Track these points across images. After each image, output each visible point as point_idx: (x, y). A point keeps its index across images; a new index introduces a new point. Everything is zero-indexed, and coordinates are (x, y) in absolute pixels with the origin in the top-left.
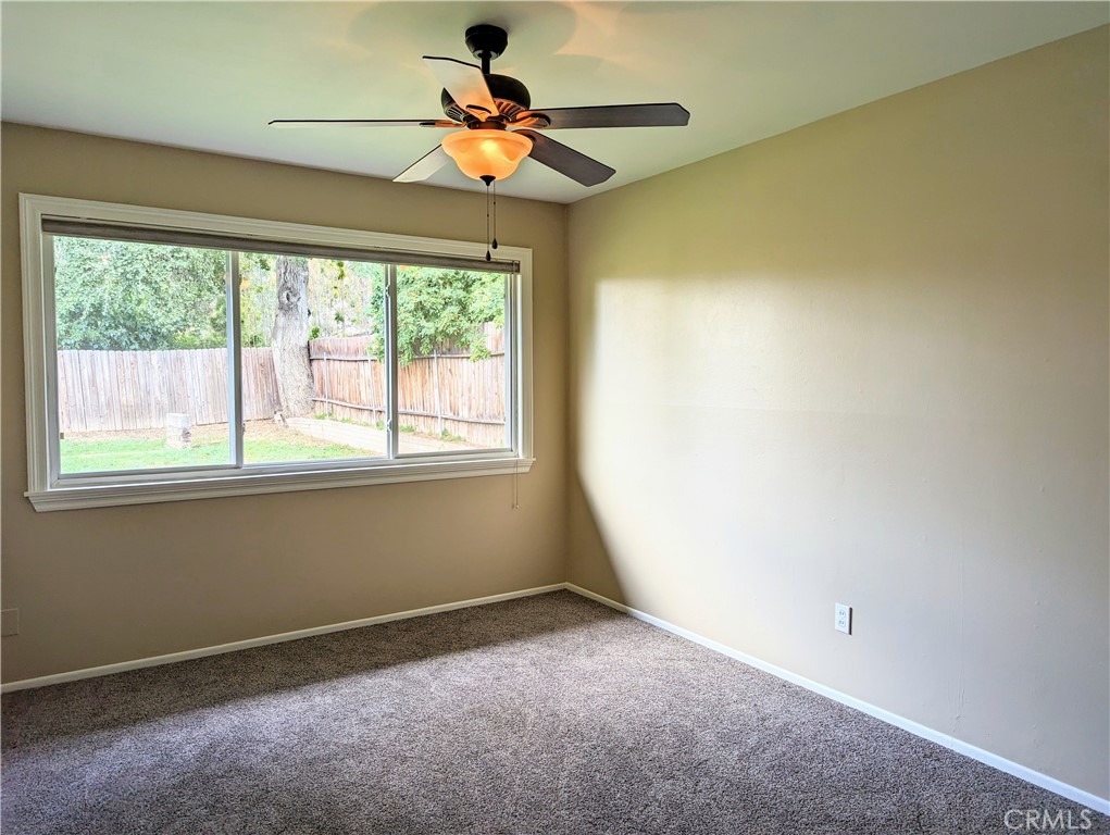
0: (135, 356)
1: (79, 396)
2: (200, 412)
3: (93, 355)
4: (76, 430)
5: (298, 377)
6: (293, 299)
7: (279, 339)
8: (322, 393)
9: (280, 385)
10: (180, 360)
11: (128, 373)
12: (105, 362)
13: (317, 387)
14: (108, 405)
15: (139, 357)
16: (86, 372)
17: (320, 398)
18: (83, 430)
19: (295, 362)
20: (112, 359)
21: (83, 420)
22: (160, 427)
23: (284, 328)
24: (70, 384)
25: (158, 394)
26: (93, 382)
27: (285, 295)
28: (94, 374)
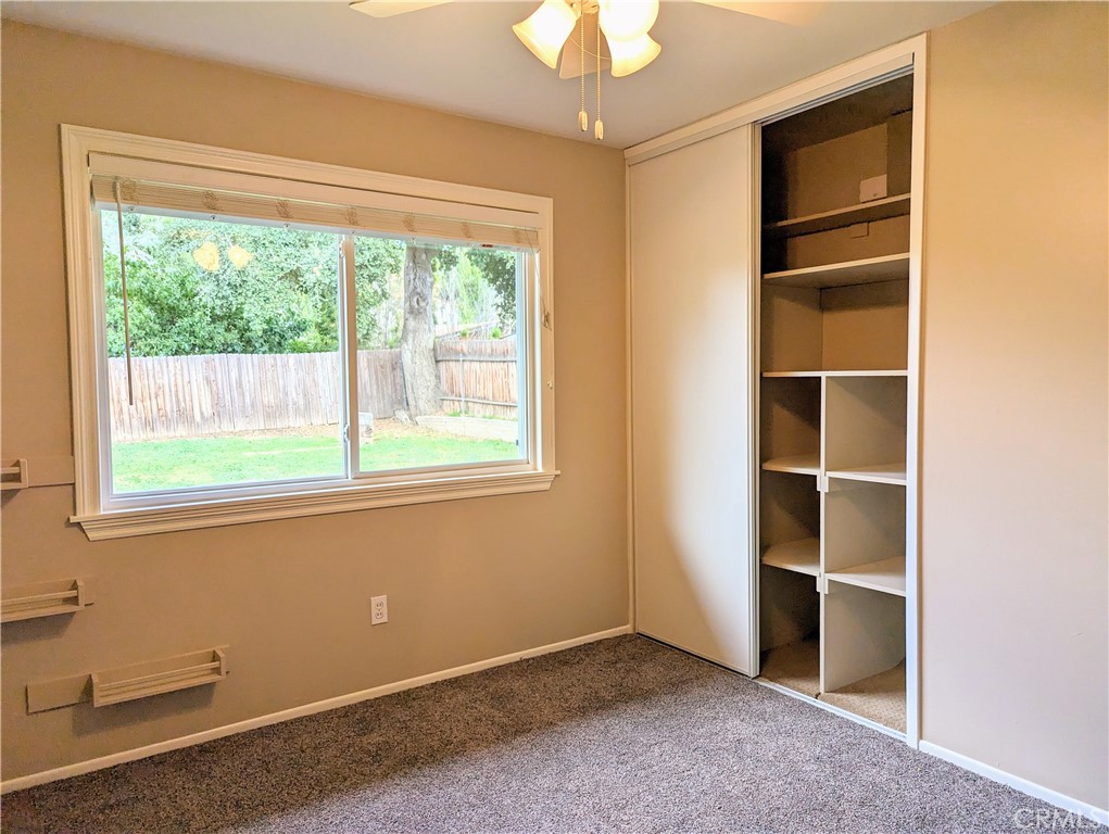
0: (275, 359)
1: (228, 397)
2: (331, 412)
3: (239, 359)
4: (226, 430)
5: (428, 378)
6: (422, 304)
7: (410, 342)
8: (452, 392)
9: (408, 385)
10: (313, 362)
11: (269, 375)
12: (250, 365)
13: (444, 387)
14: (252, 406)
15: (278, 360)
16: (234, 374)
17: (448, 396)
18: (231, 429)
19: (425, 363)
20: (256, 362)
21: (231, 420)
22: (297, 426)
23: (415, 331)
24: (220, 386)
25: (294, 395)
26: (240, 385)
27: (415, 300)
28: (240, 376)
